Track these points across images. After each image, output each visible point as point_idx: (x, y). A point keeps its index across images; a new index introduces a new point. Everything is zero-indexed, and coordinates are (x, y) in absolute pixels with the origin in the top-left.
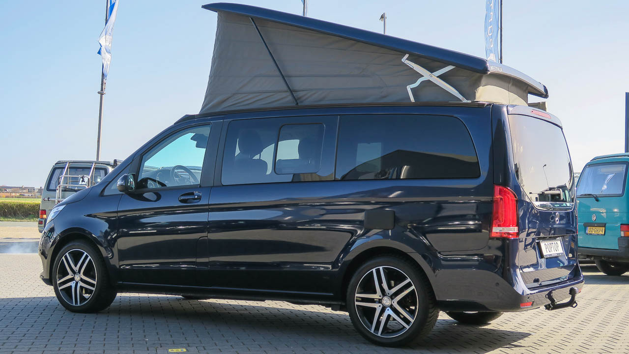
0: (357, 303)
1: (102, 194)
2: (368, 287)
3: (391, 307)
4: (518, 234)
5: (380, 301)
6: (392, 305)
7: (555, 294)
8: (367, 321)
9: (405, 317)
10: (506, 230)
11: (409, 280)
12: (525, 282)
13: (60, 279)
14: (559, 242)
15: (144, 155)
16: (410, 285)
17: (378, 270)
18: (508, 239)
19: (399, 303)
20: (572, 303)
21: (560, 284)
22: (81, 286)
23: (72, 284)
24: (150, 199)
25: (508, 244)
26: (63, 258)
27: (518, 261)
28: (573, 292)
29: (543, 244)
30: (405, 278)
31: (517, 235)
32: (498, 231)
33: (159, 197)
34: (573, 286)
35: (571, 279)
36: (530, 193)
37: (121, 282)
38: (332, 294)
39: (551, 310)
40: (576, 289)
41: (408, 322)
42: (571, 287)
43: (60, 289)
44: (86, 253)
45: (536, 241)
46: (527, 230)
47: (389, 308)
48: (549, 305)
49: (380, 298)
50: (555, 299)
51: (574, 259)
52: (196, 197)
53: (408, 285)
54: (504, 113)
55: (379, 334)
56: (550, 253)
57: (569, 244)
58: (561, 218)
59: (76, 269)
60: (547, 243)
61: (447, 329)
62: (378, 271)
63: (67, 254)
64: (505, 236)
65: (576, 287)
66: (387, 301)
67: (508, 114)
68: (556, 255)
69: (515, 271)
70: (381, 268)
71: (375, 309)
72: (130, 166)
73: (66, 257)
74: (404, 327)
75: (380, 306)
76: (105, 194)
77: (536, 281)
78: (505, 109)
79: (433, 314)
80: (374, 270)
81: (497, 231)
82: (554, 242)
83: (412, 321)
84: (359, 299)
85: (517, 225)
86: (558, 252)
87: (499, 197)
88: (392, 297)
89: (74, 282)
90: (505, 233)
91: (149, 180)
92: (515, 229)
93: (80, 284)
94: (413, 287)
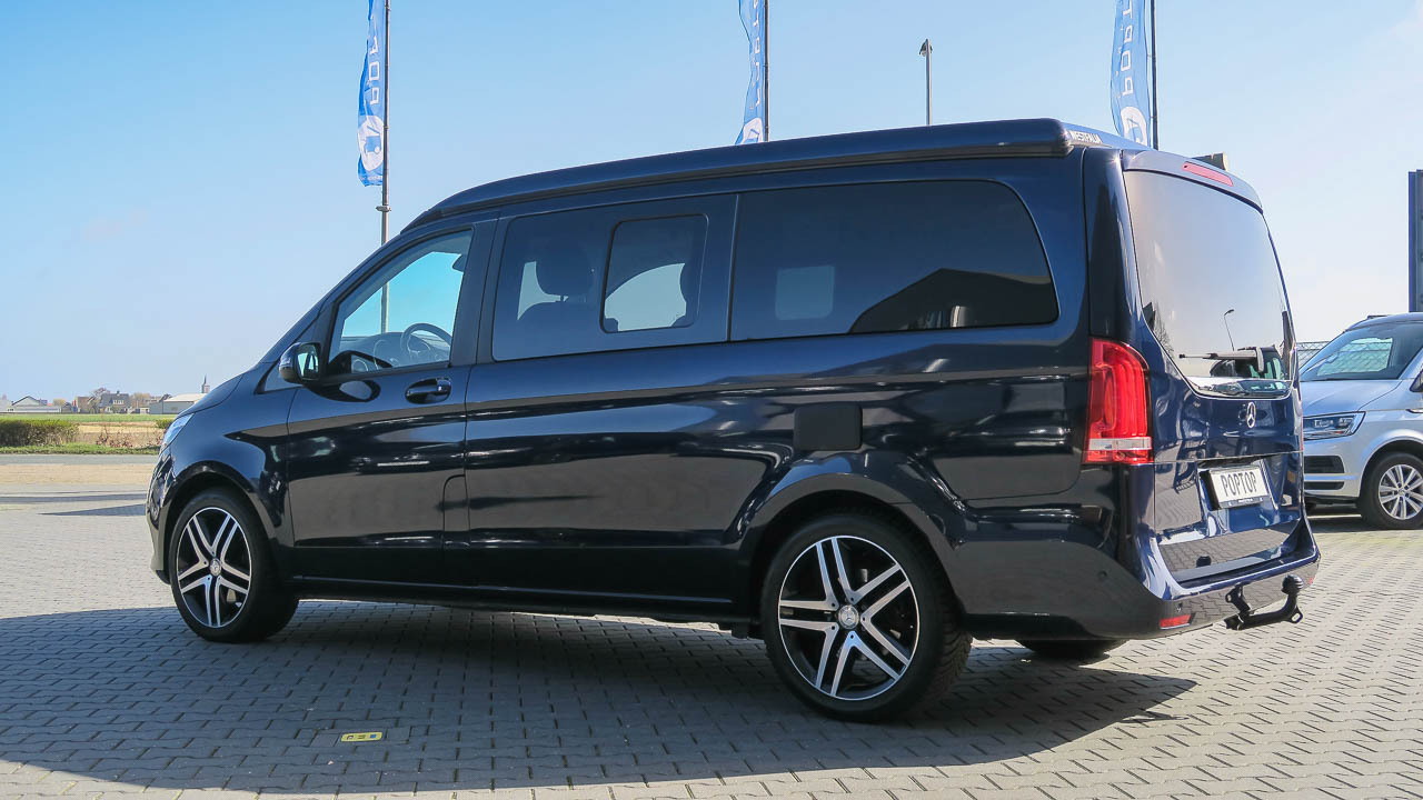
0: (782, 622)
1: (259, 390)
2: (807, 584)
3: (859, 629)
4: (1151, 454)
5: (833, 617)
6: (860, 625)
7: (1248, 593)
8: (807, 663)
9: (890, 654)
10: (1122, 444)
11: (897, 567)
12: (1172, 568)
13: (183, 569)
14: (1257, 472)
15: (341, 302)
16: (898, 579)
17: (827, 546)
18: (1127, 466)
19: (876, 620)
20: (1288, 613)
21: (1265, 565)
22: (221, 586)
23: (206, 581)
24: (355, 396)
25: (1128, 479)
26: (188, 526)
27: (1153, 518)
28: (1290, 587)
29: (1217, 477)
30: (889, 564)
31: (1149, 456)
32: (1102, 448)
33: (376, 391)
34: (1291, 573)
35: (1290, 554)
36: (1181, 356)
37: (300, 577)
38: (729, 601)
39: (1241, 629)
40: (1299, 579)
41: (896, 665)
42: (1285, 575)
43: (183, 591)
44: (229, 516)
45: (1200, 470)
46: (1179, 443)
47: (853, 633)
48: (1235, 618)
49: (835, 610)
50: (1249, 605)
51: (1296, 508)
52: (440, 388)
53: (897, 579)
54: (1115, 168)
55: (833, 693)
56: (1235, 498)
57: (1282, 474)
58: (1261, 415)
59: (212, 549)
60: (1227, 473)
61: (1004, 673)
62: (828, 548)
63: (194, 517)
64: (1118, 458)
65: (1297, 575)
66: (848, 616)
67: (1123, 170)
68: (1250, 501)
69: (1146, 543)
70: (834, 540)
71: (822, 635)
72: (313, 326)
73: (193, 525)
74: (889, 677)
75: (833, 628)
76: (266, 389)
77: (1204, 562)
78: (1117, 160)
79: (954, 645)
80: (819, 545)
81: (1100, 448)
82: (1244, 471)
83: (907, 662)
84: (786, 613)
85: (1150, 433)
86: (1254, 494)
87: (1102, 365)
88: (861, 607)
89: (210, 576)
90: (1118, 453)
91: (353, 356)
92: (1143, 443)
93: (221, 581)
94: (907, 584)
